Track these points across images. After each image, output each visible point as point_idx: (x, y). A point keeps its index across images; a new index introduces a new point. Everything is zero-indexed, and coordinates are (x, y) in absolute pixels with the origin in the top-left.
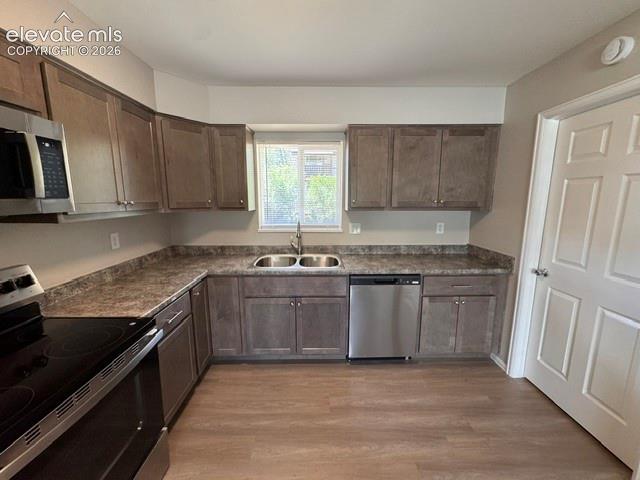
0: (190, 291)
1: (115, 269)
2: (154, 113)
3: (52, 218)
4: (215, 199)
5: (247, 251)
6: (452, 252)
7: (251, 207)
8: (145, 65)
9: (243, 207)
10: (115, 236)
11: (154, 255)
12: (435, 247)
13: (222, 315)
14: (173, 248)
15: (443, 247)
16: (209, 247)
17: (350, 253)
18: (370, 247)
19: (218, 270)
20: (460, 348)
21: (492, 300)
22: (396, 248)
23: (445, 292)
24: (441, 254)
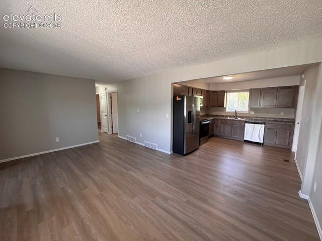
2: (209, 91)
4: (217, 105)
5: (223, 116)
6: (286, 121)
7: (225, 107)
9: (223, 107)
13: (216, 126)
15: (283, 119)
17: (250, 118)
18: (257, 117)
19: (217, 118)
20: (277, 143)
21: (288, 131)
22: (265, 118)
23: (273, 127)
24: (282, 120)
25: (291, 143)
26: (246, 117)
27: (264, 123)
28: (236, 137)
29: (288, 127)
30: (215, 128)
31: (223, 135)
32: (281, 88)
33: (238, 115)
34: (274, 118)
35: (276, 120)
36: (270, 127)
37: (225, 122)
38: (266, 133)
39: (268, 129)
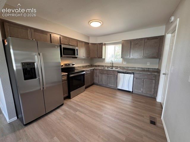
0: (91, 70)
1: (83, 66)
2: (89, 43)
3: (76, 58)
4: (97, 56)
5: (103, 66)
6: (152, 70)
8: (88, 37)
9: (102, 58)
10: (83, 62)
11: (88, 65)
12: (146, 68)
13: (96, 76)
14: (91, 65)
15: (149, 68)
16: (97, 65)
17: (123, 68)
18: (128, 67)
19: (96, 68)
20: (144, 92)
21: (154, 81)
22: (135, 68)
23: (140, 77)
24: (148, 70)
25: (156, 92)
26: (120, 67)
27: (133, 73)
28: (111, 85)
29: (154, 77)
30: (95, 78)
31: (101, 83)
32: (148, 39)
33: (114, 65)
34: (142, 68)
35: (143, 70)
36: (138, 77)
37: (103, 72)
38: (134, 82)
39: (136, 78)
